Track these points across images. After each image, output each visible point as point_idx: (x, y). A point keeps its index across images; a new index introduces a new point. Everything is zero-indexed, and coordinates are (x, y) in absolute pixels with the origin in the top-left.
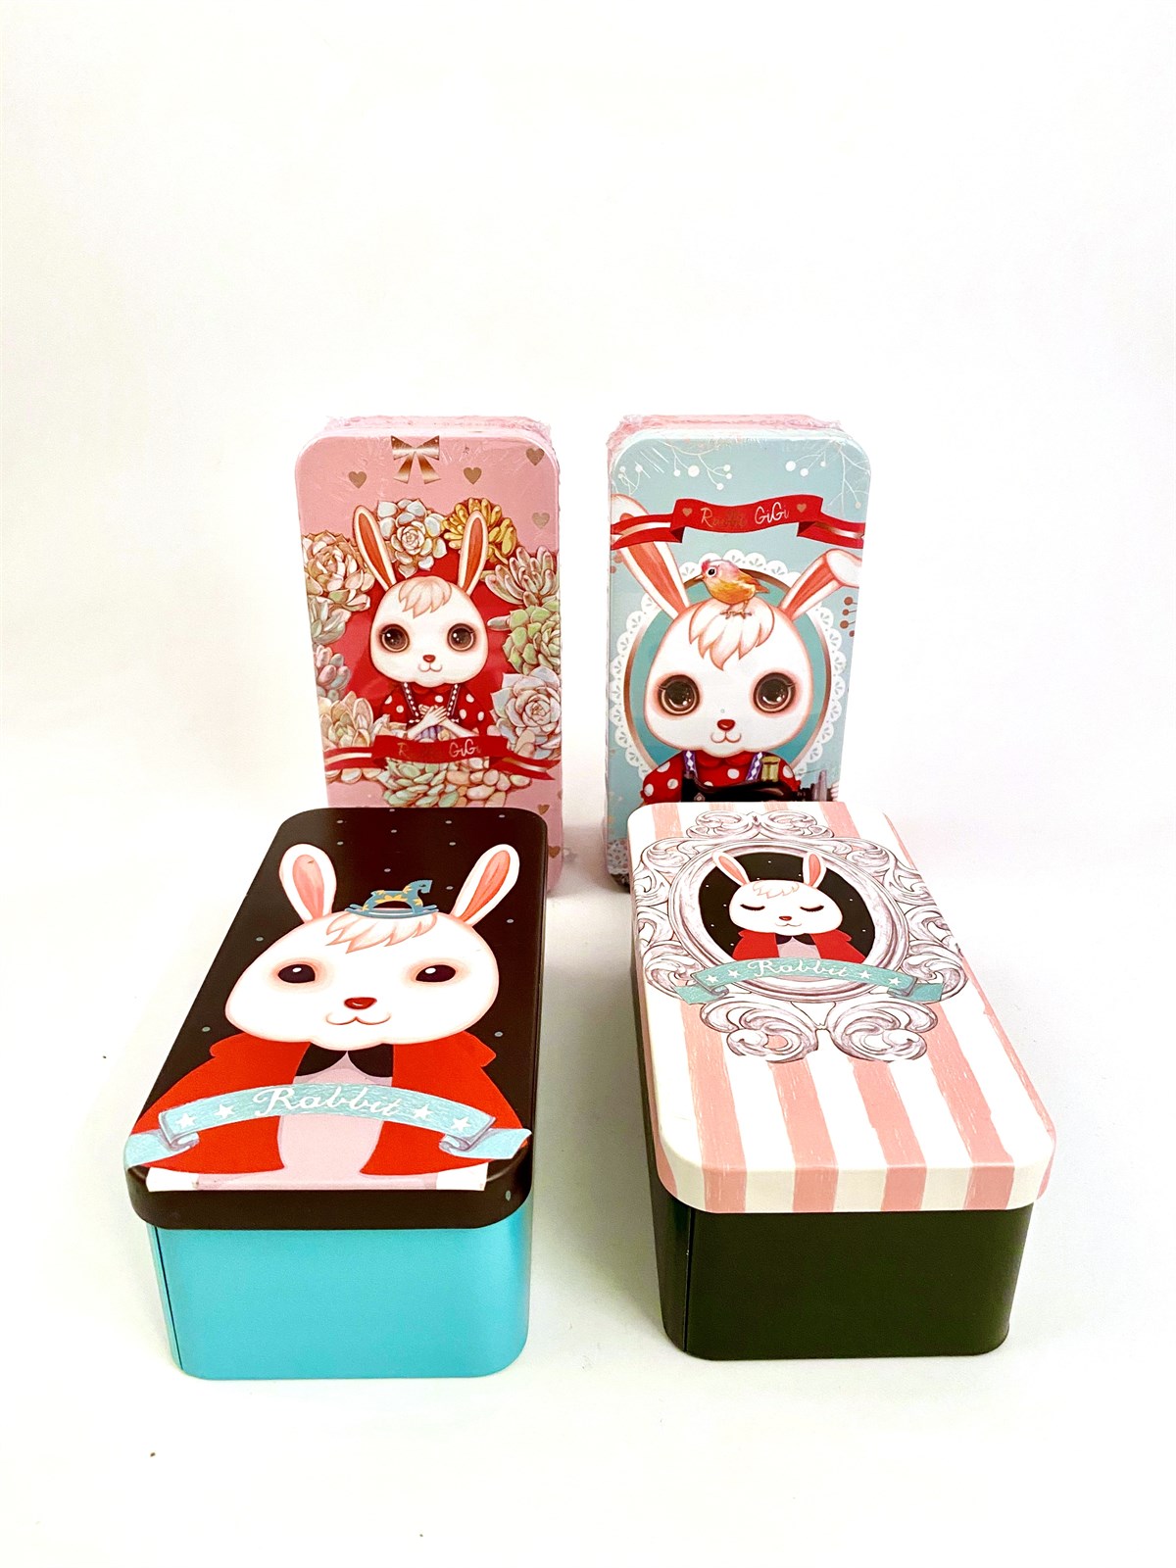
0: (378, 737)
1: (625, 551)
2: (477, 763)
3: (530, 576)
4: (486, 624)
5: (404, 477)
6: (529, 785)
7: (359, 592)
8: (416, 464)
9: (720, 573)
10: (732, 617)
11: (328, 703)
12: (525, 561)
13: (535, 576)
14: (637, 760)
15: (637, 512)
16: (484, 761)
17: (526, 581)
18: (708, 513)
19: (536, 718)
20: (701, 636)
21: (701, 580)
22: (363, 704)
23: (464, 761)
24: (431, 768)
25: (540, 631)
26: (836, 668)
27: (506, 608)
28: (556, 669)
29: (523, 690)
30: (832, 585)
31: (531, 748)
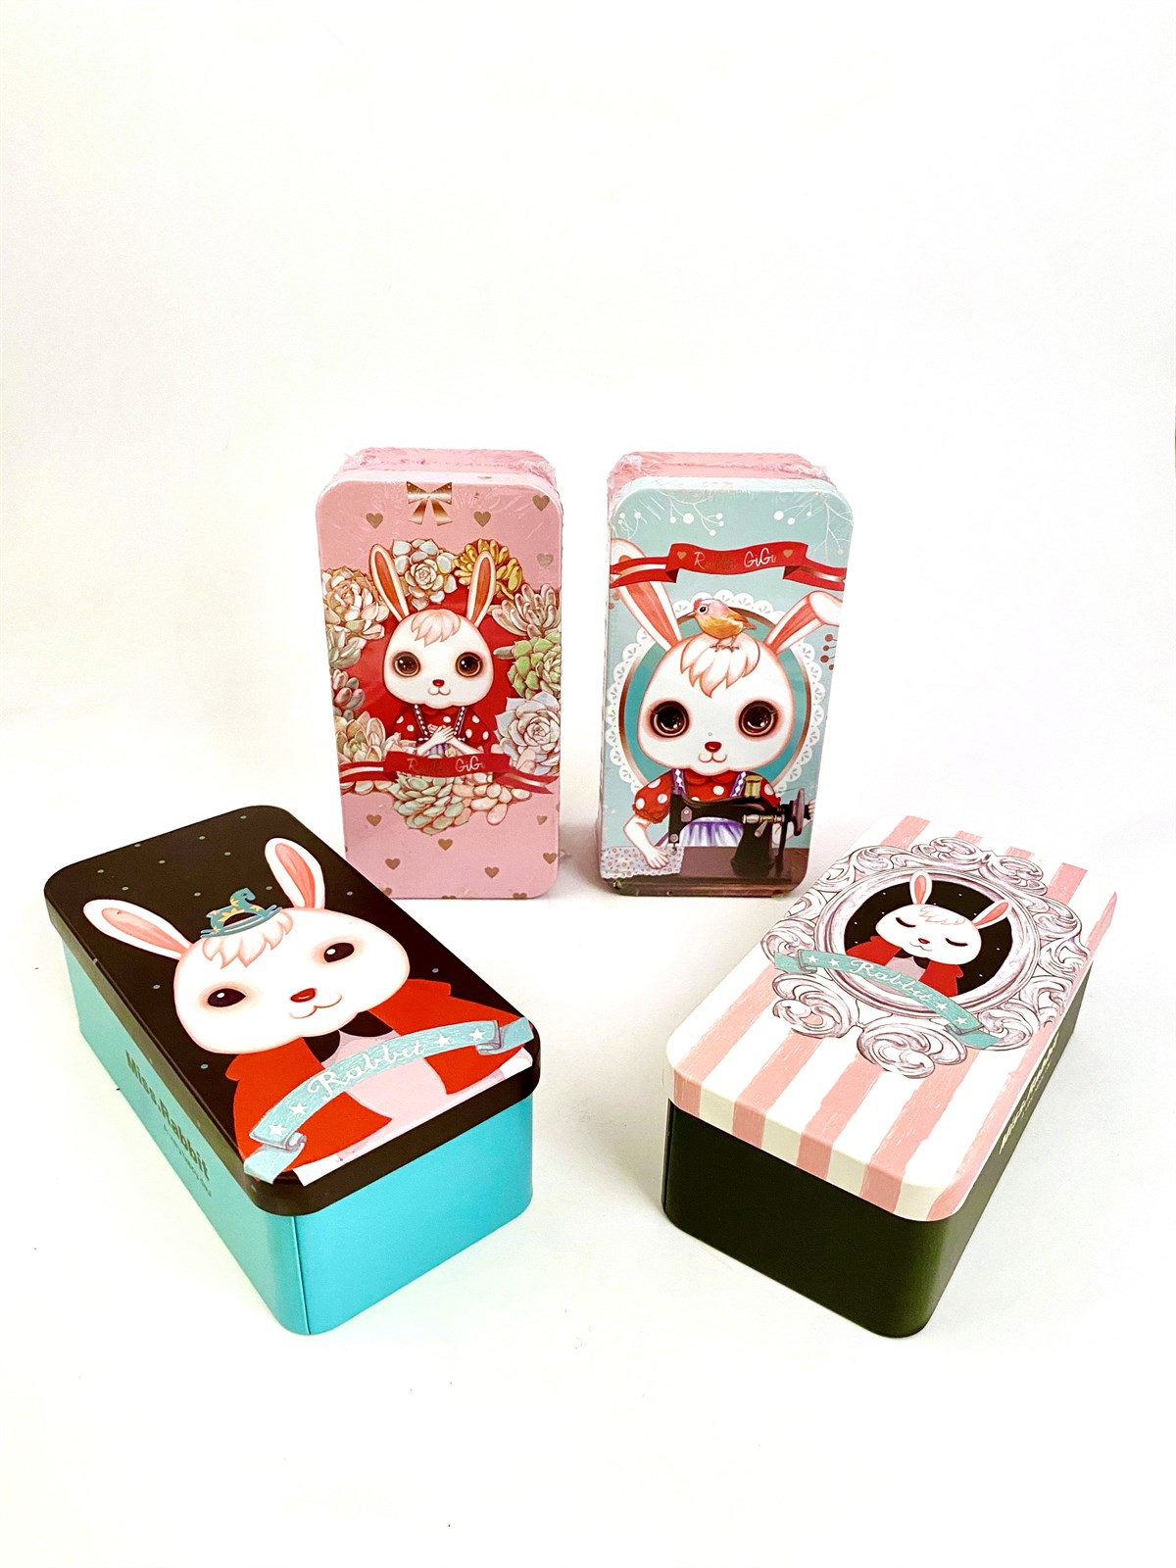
0: (390, 753)
1: (623, 589)
2: (481, 777)
3: (534, 611)
4: (492, 652)
5: (419, 519)
6: (528, 799)
7: (374, 622)
8: (429, 507)
9: (711, 611)
10: (720, 651)
11: (343, 722)
12: (529, 596)
13: (539, 610)
14: (630, 777)
15: (635, 555)
16: (488, 775)
17: (530, 615)
18: (701, 557)
19: (536, 738)
20: (691, 666)
21: (693, 616)
22: (376, 723)
23: (469, 776)
24: (438, 781)
25: (542, 660)
26: (817, 698)
27: (512, 639)
28: (557, 695)
29: (525, 713)
30: (814, 623)
31: (532, 765)
